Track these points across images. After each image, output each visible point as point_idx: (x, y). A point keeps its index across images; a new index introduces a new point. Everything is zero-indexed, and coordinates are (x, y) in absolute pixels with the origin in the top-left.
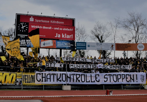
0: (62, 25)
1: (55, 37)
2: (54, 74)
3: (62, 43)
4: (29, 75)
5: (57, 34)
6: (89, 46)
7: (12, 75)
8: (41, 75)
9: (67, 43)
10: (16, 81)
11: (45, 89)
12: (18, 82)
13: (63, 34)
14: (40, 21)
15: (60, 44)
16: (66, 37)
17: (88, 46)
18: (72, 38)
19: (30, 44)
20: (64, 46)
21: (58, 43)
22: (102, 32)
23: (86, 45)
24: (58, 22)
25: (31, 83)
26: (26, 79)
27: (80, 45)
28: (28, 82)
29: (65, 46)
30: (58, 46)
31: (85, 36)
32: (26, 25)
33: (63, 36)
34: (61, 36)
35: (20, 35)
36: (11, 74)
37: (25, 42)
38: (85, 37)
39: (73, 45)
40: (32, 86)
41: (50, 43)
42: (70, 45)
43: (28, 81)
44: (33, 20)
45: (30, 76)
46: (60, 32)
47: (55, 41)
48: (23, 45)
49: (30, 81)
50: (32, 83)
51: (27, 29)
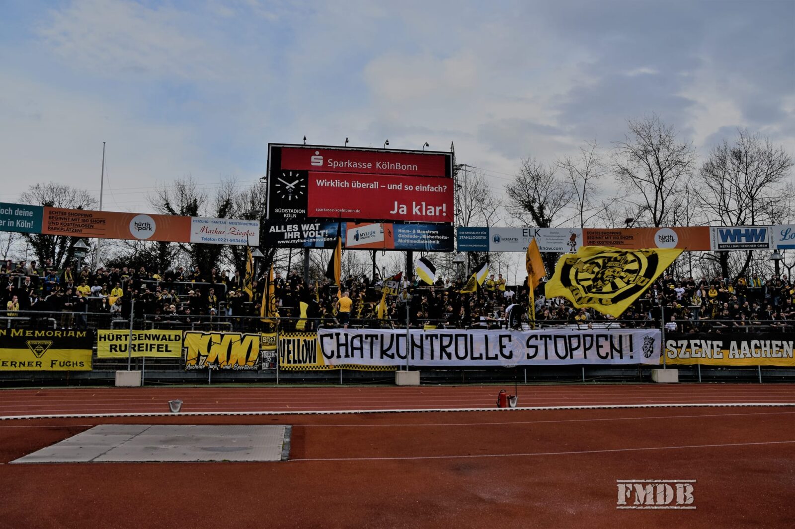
0: (410, 174)
1: (391, 212)
2: (372, 336)
3: (414, 231)
4: (299, 340)
5: (396, 203)
6: (497, 240)
7: (248, 339)
8: (335, 337)
9: (429, 232)
10: (261, 359)
11: (346, 381)
12: (264, 360)
13: (414, 203)
14: (342, 164)
15: (405, 236)
16: (424, 214)
17: (495, 240)
18: (444, 214)
19: (315, 238)
20: (419, 241)
21: (400, 231)
22: (544, 194)
23: (488, 235)
24: (398, 166)
25: (305, 365)
26: (289, 352)
27: (468, 237)
28: (295, 362)
29: (422, 242)
30: (400, 241)
31: (490, 204)
32: (299, 178)
33: (415, 210)
34: (410, 209)
35: (282, 211)
36: (245, 336)
37: (299, 233)
38: (490, 209)
39: (446, 238)
40: (309, 372)
41: (375, 232)
42: (437, 237)
43: (296, 358)
44: (321, 163)
45: (302, 343)
46: (406, 198)
47: (391, 225)
48: (293, 241)
49: (301, 358)
50: (308, 364)
51: (302, 189)
